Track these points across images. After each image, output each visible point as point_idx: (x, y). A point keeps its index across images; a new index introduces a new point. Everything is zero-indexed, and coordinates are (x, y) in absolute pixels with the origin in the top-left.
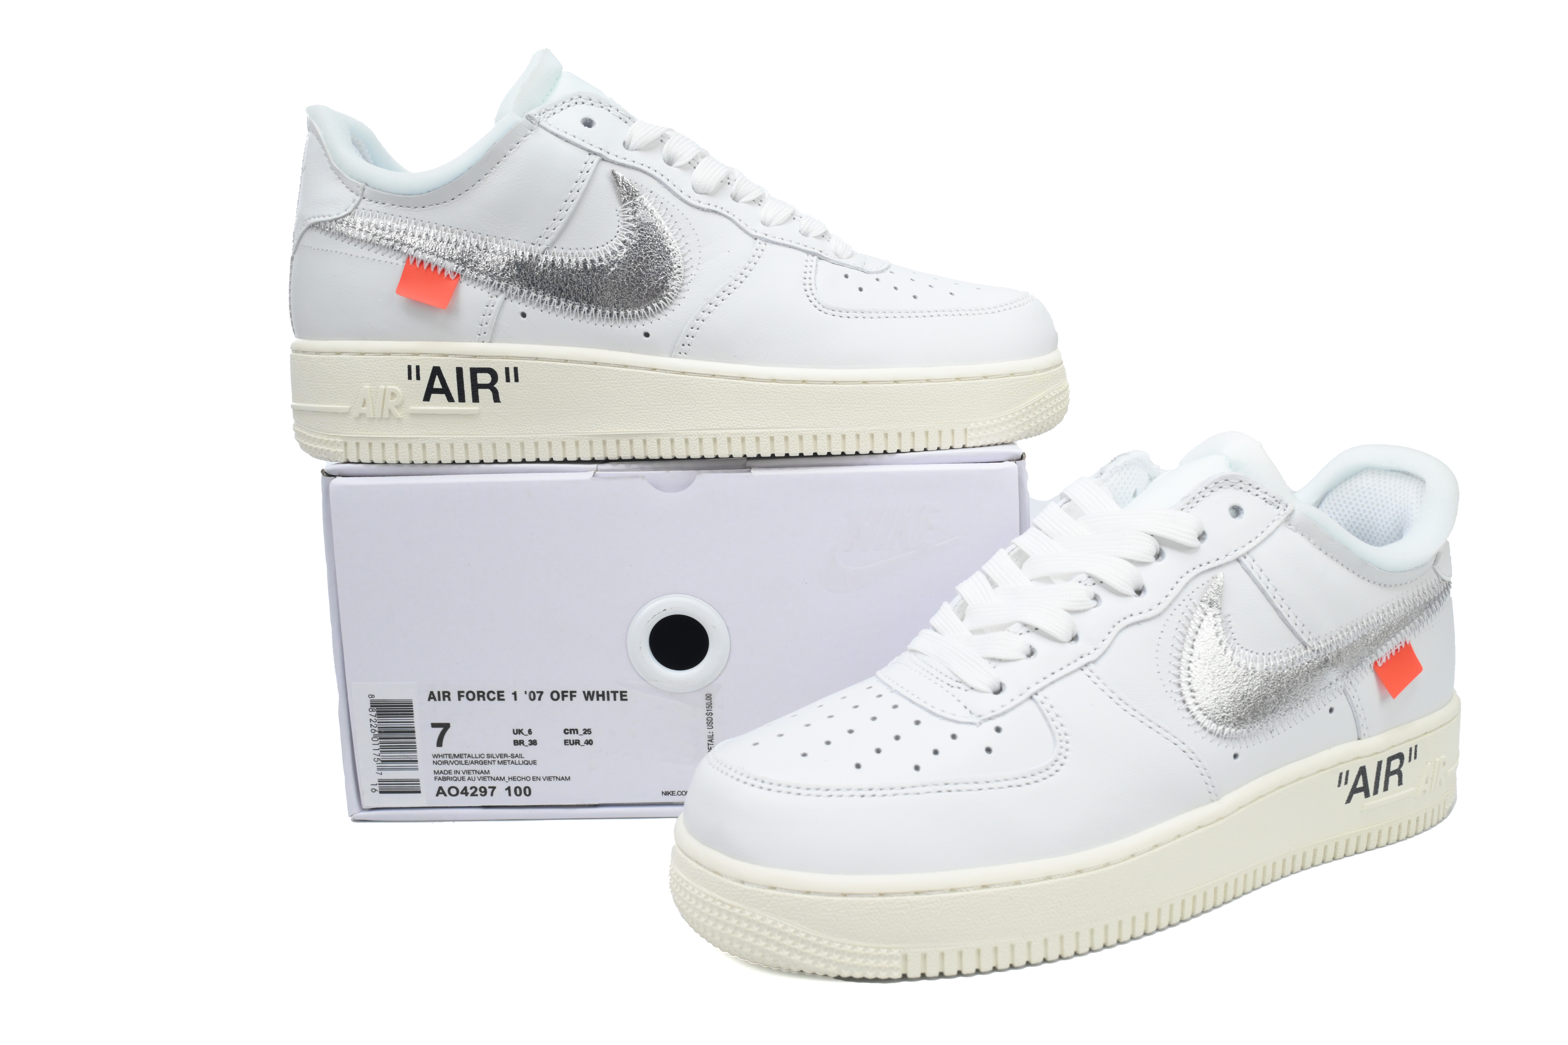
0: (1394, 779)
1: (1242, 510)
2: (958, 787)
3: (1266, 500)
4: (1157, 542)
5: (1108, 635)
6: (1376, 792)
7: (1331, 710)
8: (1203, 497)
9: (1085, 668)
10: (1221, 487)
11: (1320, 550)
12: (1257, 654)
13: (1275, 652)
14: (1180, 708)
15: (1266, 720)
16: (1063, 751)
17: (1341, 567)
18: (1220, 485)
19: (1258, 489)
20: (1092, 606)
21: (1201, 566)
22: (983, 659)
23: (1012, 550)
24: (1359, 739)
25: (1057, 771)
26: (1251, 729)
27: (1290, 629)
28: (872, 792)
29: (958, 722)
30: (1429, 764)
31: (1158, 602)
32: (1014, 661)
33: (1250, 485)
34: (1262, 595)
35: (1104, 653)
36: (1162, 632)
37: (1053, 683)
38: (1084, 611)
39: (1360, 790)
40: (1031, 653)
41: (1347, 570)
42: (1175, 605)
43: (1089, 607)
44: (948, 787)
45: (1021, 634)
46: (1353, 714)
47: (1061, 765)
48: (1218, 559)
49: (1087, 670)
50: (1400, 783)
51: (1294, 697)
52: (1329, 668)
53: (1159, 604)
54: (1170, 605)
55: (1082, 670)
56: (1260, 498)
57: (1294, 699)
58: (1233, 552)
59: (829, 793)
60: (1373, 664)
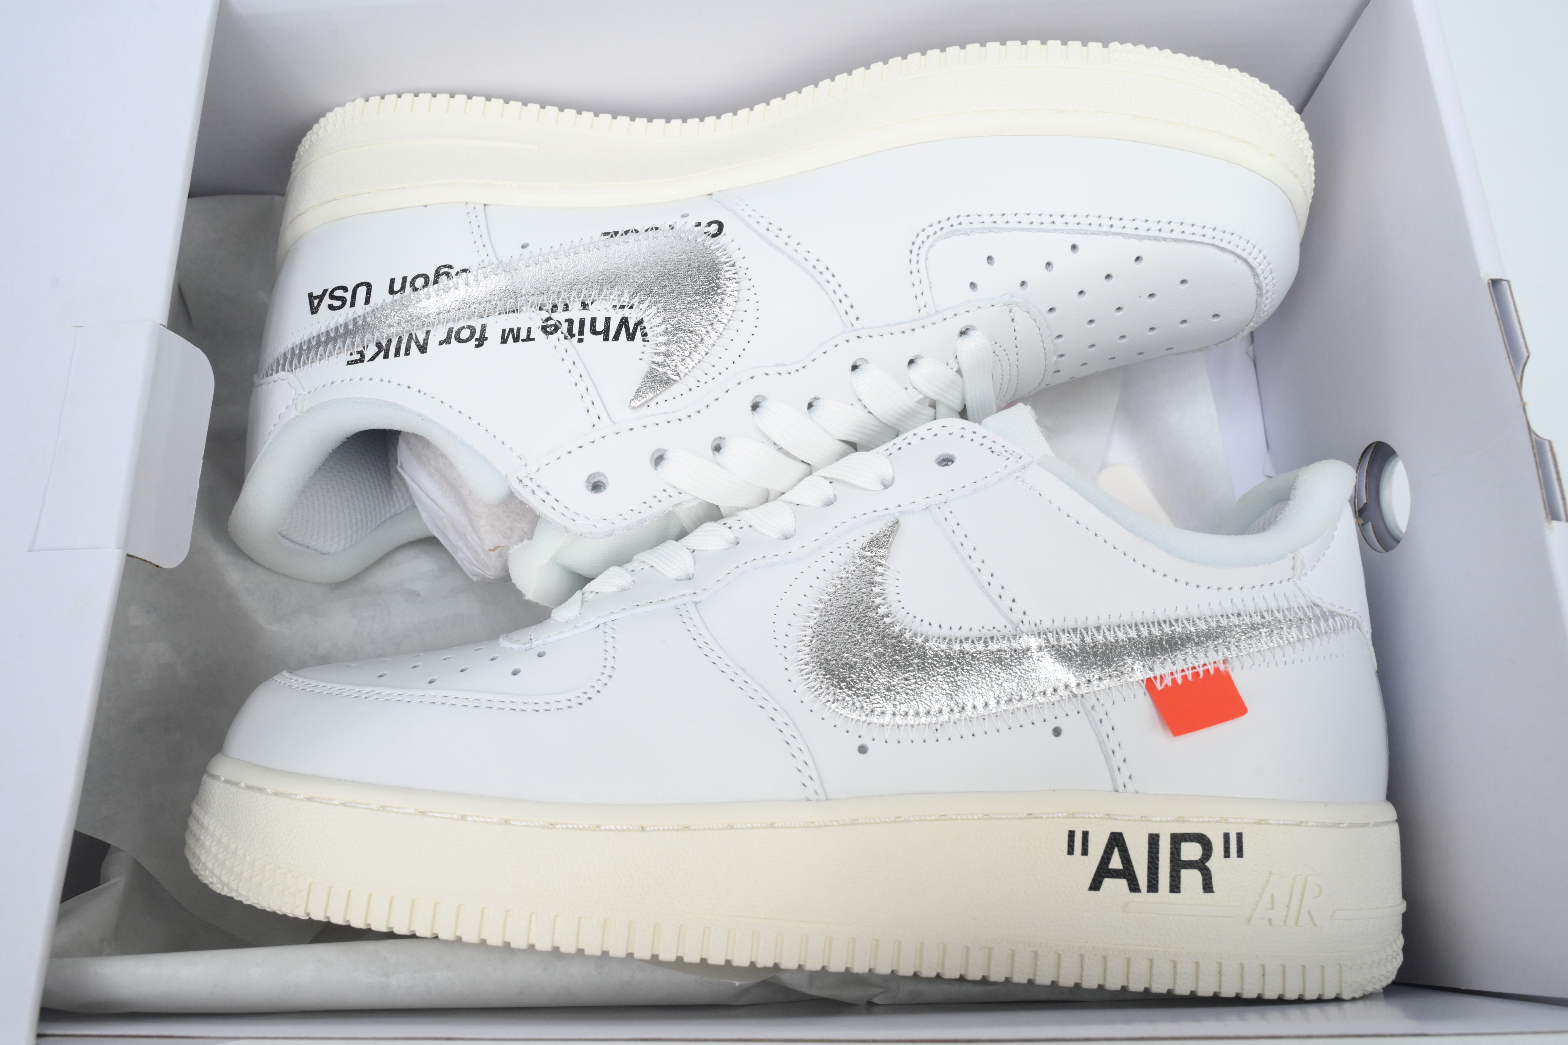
0: (1196, 876)
3: (992, 450)
5: (726, 575)
6: (1152, 886)
7: (1057, 732)
19: (984, 437)
21: (875, 512)
27: (990, 600)
33: (974, 433)
34: (954, 553)
39: (1116, 873)
42: (825, 552)
48: (899, 506)
50: (1207, 887)
53: (803, 547)
56: (984, 447)
58: (923, 499)
60: (1145, 682)
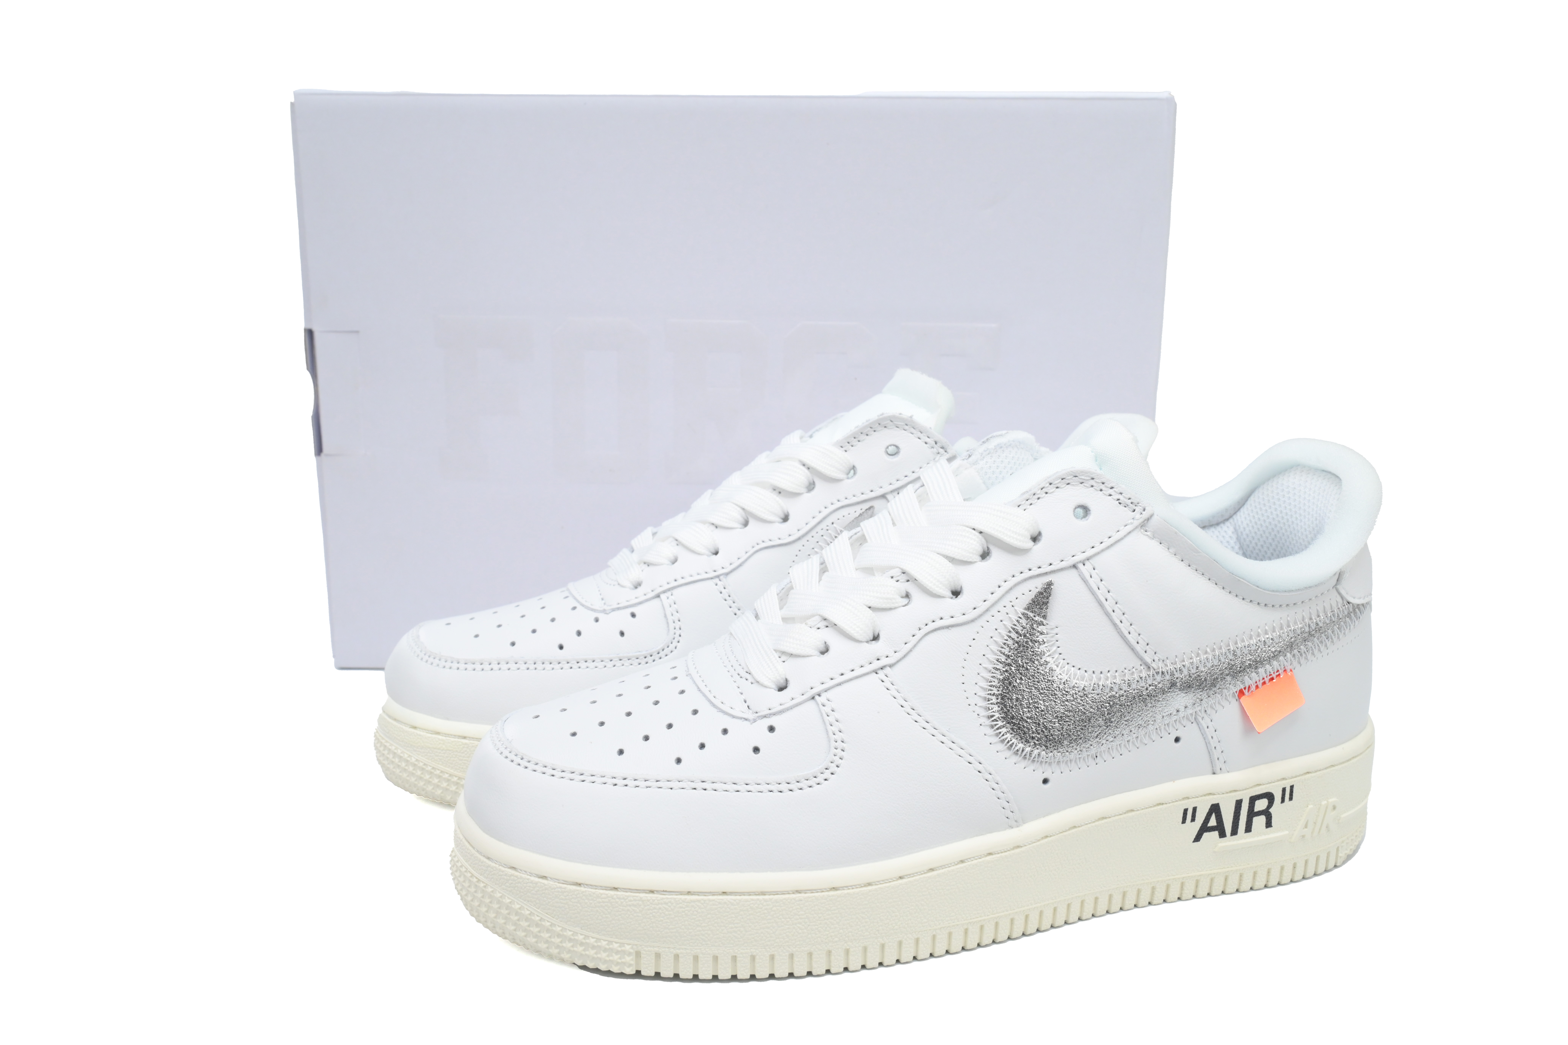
0: (1262, 819)
1: (1090, 510)
2: (715, 786)
3: (1120, 501)
4: (983, 540)
5: (911, 637)
6: (1234, 832)
7: (1177, 740)
8: (1046, 493)
9: (880, 672)
10: (1068, 484)
11: (1182, 561)
12: (1086, 671)
13: (1109, 671)
14: (983, 724)
15: (1088, 745)
16: (837, 758)
17: (1208, 581)
18: (1068, 482)
19: (1112, 488)
20: (901, 604)
21: (1030, 570)
22: (774, 652)
23: (856, 534)
24: (1214, 773)
25: (826, 780)
26: (1068, 753)
27: (1130, 647)
28: (625, 782)
29: (734, 717)
30: (1311, 806)
31: (974, 606)
32: (804, 656)
33: (1103, 483)
34: (1100, 607)
35: (905, 656)
36: (974, 639)
37: (839, 684)
38: (891, 609)
39: (1212, 829)
40: (825, 651)
41: (1215, 586)
42: (994, 611)
43: (896, 605)
44: (704, 785)
45: (819, 628)
46: (1207, 747)
47: (832, 774)
48: (1051, 564)
49: (881, 674)
50: (1269, 824)
51: (1127, 723)
52: (1176, 693)
53: (975, 609)
54: (987, 610)
55: (877, 673)
56: (1113, 498)
57: (1126, 725)
58: (1070, 557)
59: (582, 778)
60: (1238, 693)
